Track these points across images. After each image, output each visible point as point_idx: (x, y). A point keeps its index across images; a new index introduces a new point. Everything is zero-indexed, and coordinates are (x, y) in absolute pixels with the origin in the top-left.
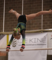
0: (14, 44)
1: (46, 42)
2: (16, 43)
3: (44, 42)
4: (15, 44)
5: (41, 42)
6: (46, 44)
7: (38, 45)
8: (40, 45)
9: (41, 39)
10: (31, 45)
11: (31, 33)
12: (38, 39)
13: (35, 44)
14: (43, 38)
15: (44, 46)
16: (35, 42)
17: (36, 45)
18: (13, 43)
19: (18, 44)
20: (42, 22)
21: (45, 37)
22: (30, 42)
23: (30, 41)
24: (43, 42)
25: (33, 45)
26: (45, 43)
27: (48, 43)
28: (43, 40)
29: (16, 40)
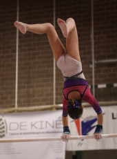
2: (5, 129)
3: (59, 128)
4: (4, 131)
5: (53, 127)
7: (47, 132)
8: (51, 132)
9: (53, 122)
10: (34, 133)
11: (35, 110)
12: (47, 122)
13: (42, 131)
14: (56, 121)
16: (42, 128)
17: (43, 133)
19: (9, 132)
22: (32, 128)
23: (32, 125)
25: (37, 133)
28: (56, 124)
29: (5, 125)
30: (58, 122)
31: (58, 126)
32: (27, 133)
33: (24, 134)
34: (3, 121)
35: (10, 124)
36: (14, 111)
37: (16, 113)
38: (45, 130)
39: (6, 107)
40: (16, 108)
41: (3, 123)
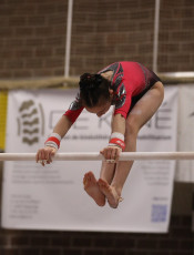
0: (31, 133)
1: (169, 128)
2: (40, 126)
3: (163, 128)
4: (36, 131)
5: (149, 126)
6: (169, 138)
15: (163, 143)
18: (28, 127)
20: (156, 43)
21: (165, 104)
23: (101, 120)
24: (157, 127)
26: (166, 133)
27: (179, 133)
28: (158, 119)
29: (39, 115)
30: (160, 115)
32: (90, 138)
33: (82, 138)
34: (36, 106)
35: (52, 113)
36: (61, 85)
37: (65, 89)
39: (46, 74)
40: (66, 76)
41: (35, 112)
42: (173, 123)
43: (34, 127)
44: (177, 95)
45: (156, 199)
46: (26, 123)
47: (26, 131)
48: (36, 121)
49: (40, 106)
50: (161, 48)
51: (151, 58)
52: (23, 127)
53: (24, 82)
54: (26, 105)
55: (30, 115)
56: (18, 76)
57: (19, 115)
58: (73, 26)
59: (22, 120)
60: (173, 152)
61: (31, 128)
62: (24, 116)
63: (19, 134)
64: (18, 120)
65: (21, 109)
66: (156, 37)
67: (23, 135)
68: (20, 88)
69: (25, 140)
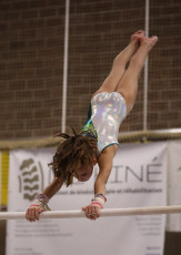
0: (31, 189)
1: (160, 181)
2: (40, 182)
3: (154, 181)
4: (36, 188)
5: (141, 180)
6: (160, 191)
7: (128, 191)
8: (136, 191)
9: (142, 168)
12: (127, 168)
14: (148, 166)
15: (154, 196)
16: (116, 182)
17: (119, 191)
18: (28, 184)
20: (146, 101)
21: (156, 159)
24: (148, 181)
26: (157, 186)
27: (169, 186)
28: (148, 173)
29: (38, 173)
30: (151, 169)
31: (151, 177)
34: (36, 164)
38: (123, 186)
41: (35, 169)
42: (163, 177)
43: (35, 183)
44: (166, 150)
45: (149, 248)
46: (26, 180)
47: (27, 188)
48: (36, 178)
49: (40, 164)
50: (151, 107)
51: (142, 116)
52: (24, 184)
53: (24, 142)
54: (26, 164)
55: (30, 173)
56: (19, 136)
57: (20, 173)
58: (68, 88)
59: (23, 178)
60: (164, 207)
61: (31, 185)
62: (25, 174)
63: (20, 191)
64: (19, 178)
65: (22, 168)
66: (146, 96)
67: (24, 192)
68: (20, 148)
69: (26, 196)
